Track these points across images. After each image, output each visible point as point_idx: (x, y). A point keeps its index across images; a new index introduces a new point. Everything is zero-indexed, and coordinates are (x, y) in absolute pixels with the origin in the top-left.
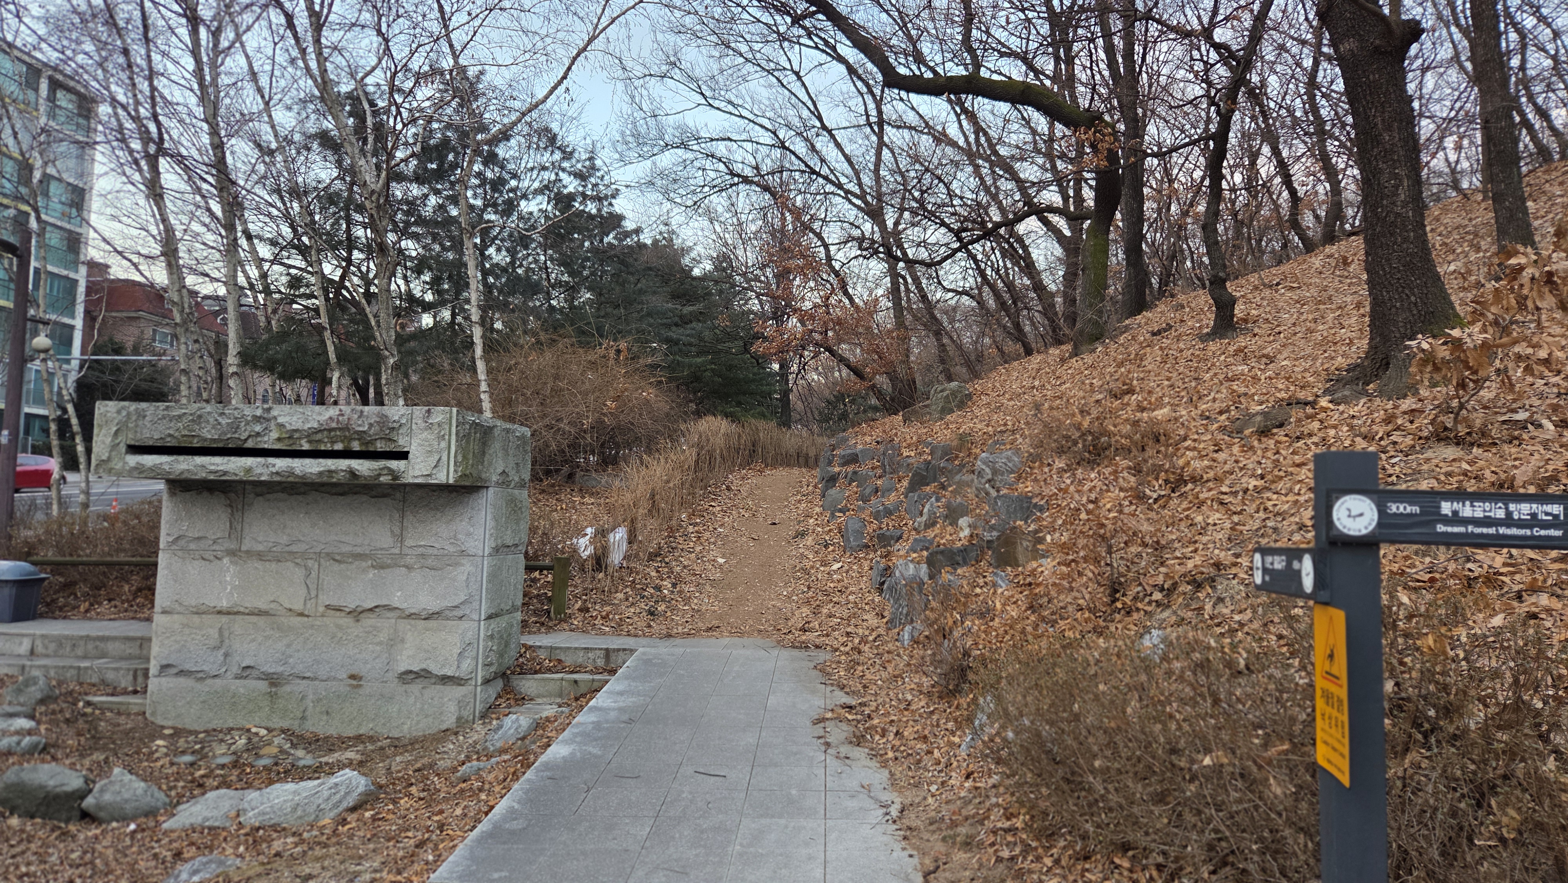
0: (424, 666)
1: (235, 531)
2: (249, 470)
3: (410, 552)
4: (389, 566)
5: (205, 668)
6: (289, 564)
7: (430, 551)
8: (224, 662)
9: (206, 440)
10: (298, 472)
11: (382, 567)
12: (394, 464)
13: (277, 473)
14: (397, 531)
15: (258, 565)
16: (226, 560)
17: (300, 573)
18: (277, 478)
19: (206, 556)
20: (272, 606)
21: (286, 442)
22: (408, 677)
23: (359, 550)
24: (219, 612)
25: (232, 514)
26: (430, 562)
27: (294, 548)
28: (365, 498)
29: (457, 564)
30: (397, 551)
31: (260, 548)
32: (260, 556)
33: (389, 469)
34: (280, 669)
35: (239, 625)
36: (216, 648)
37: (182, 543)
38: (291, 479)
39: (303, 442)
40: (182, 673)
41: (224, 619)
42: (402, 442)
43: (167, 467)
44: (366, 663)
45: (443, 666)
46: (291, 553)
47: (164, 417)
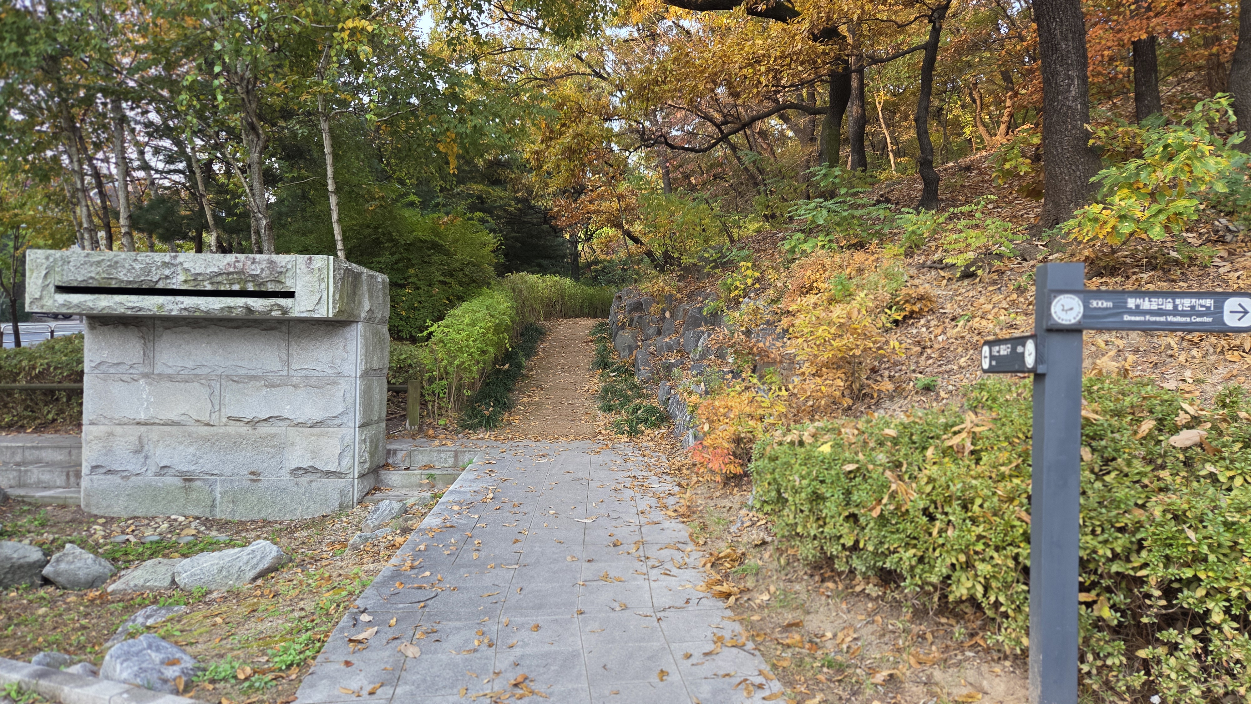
0: (311, 464)
1: (148, 357)
2: (161, 307)
3: (295, 373)
4: (279, 386)
5: (128, 468)
6: (196, 384)
7: (313, 373)
8: (145, 463)
9: (122, 281)
10: (203, 308)
11: (273, 386)
12: (283, 302)
13: (185, 309)
14: (285, 357)
15: (169, 384)
16: (142, 382)
17: (205, 391)
18: (185, 313)
19: (125, 378)
20: (183, 418)
21: (192, 283)
22: (297, 471)
23: (253, 373)
24: (138, 423)
25: (145, 344)
26: (313, 382)
27: (198, 371)
28: (256, 331)
29: (335, 383)
30: (285, 373)
31: (170, 371)
32: (171, 378)
33: (279, 305)
34: (192, 468)
35: (155, 433)
36: (137, 452)
37: (103, 368)
38: (197, 314)
39: (206, 283)
40: (109, 472)
41: (143, 429)
42: (289, 284)
43: (90, 304)
44: (263, 462)
45: (327, 463)
46: (196, 375)
47: (85, 263)
